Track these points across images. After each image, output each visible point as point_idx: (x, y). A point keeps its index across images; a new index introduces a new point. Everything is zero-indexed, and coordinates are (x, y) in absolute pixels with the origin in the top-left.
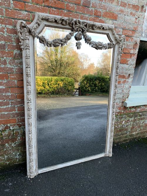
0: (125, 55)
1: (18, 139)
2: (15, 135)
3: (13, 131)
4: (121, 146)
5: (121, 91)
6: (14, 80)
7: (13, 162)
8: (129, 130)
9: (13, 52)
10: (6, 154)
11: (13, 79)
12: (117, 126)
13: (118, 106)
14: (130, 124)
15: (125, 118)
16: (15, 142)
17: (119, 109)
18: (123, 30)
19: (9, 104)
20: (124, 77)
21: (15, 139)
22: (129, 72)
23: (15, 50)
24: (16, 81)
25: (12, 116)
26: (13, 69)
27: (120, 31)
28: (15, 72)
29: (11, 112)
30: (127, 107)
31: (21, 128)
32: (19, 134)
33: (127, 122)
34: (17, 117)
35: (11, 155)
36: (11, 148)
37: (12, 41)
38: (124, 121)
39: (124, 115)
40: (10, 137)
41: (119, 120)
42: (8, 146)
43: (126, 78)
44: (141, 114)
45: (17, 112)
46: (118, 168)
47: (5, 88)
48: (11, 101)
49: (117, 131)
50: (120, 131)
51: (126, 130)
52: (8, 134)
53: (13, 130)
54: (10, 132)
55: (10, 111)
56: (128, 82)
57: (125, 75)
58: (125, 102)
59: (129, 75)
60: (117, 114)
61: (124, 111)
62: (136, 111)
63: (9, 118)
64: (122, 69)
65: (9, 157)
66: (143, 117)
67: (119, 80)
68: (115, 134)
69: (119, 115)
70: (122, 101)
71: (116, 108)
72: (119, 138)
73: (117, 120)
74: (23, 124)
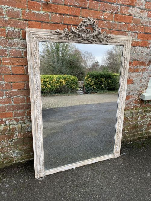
0: (146, 35)
1: (15, 136)
2: (11, 131)
3: (9, 127)
5: (138, 81)
6: (7, 66)
7: (11, 160)
8: (146, 127)
9: (5, 30)
10: (2, 152)
11: (7, 64)
12: (132, 122)
13: (134, 99)
14: (147, 120)
15: (142, 113)
16: (12, 139)
17: (135, 103)
18: (146, 2)
19: (3, 95)
20: (143, 64)
21: (12, 135)
22: (150, 58)
23: (7, 27)
24: (10, 67)
25: (8, 109)
26: (6, 51)
27: (142, 4)
28: (8, 56)
29: (5, 105)
30: (145, 101)
31: (18, 123)
32: (16, 130)
33: (143, 118)
34: (13, 110)
35: (8, 154)
36: (8, 145)
37: (3, 15)
38: (140, 117)
39: (140, 109)
40: (6, 133)
41: (134, 115)
42: (4, 143)
43: (145, 66)
45: (13, 104)
48: (5, 91)
49: (132, 128)
50: (135, 127)
51: (142, 126)
52: (3, 130)
53: (10, 125)
54: (5, 127)
55: (5, 103)
56: (147, 70)
57: (144, 61)
58: (143, 94)
59: (150, 61)
60: (132, 108)
61: (141, 104)
63: (4, 112)
64: (142, 54)
65: (5, 155)
67: (137, 68)
68: (128, 131)
69: (134, 109)
70: (138, 93)
71: (131, 101)
72: (133, 136)
73: (132, 115)
74: (21, 118)
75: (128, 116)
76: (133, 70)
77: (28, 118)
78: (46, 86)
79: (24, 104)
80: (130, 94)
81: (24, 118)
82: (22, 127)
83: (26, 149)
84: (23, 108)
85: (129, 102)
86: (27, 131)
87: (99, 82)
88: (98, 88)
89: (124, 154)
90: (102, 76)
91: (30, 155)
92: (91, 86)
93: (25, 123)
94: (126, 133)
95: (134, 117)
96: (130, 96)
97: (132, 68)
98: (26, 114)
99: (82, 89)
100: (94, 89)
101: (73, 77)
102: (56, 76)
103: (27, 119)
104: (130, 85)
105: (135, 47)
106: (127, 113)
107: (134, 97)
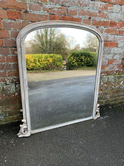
4: (116, 109)
12: (115, 87)
13: (118, 63)
17: (118, 68)
38: (122, 82)
39: (122, 74)
41: (117, 80)
46: (114, 133)
49: (114, 92)
50: (117, 92)
60: (115, 72)
61: (123, 69)
67: (122, 30)
68: (111, 95)
69: (117, 74)
70: (122, 57)
71: (114, 66)
72: (115, 100)
73: (115, 80)
74: (2, 79)
75: (111, 80)
76: (118, 32)
77: (10, 79)
78: (36, 64)
79: (4, 64)
80: (114, 58)
81: (5, 79)
82: (3, 88)
83: (9, 111)
84: (3, 67)
85: (113, 66)
86: (9, 92)
87: (79, 59)
88: (79, 65)
89: (107, 116)
90: (82, 54)
91: (13, 117)
92: (73, 63)
93: (6, 85)
94: (108, 97)
95: (117, 81)
96: (114, 59)
97: (117, 29)
98: (7, 75)
99: (66, 66)
100: (75, 65)
101: (58, 56)
102: (44, 55)
103: (8, 81)
104: (114, 48)
105: (121, 5)
106: (111, 78)
107: (117, 62)
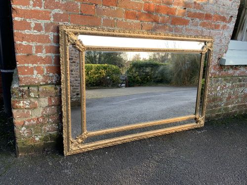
5: (218, 41)
6: (76, 2)
8: (225, 100)
12: (211, 93)
14: (226, 92)
15: (221, 82)
20: (224, 19)
22: (231, 13)
24: (79, 4)
30: (225, 66)
33: (223, 89)
38: (219, 87)
41: (214, 84)
43: (226, 22)
44: (241, 78)
47: (62, 13)
49: (210, 101)
50: (213, 100)
51: (221, 100)
56: (228, 27)
57: (225, 16)
58: (223, 58)
59: (232, 17)
61: (219, 72)
62: (234, 74)
64: (223, 6)
66: (242, 83)
67: (218, 24)
69: (213, 77)
70: (218, 57)
72: (211, 112)
73: (211, 84)
76: (213, 27)
87: (144, 72)
92: (134, 77)
97: (213, 23)
99: (124, 82)
100: (138, 81)
